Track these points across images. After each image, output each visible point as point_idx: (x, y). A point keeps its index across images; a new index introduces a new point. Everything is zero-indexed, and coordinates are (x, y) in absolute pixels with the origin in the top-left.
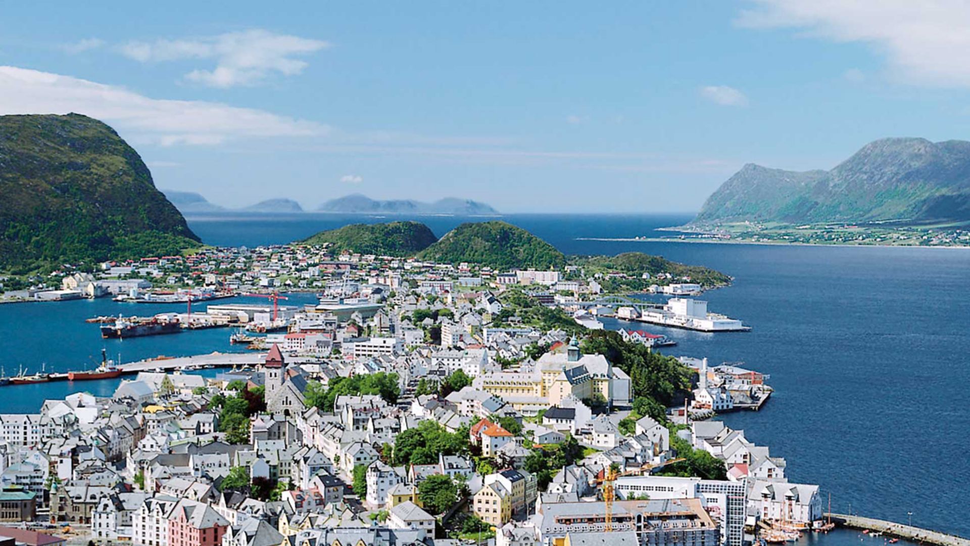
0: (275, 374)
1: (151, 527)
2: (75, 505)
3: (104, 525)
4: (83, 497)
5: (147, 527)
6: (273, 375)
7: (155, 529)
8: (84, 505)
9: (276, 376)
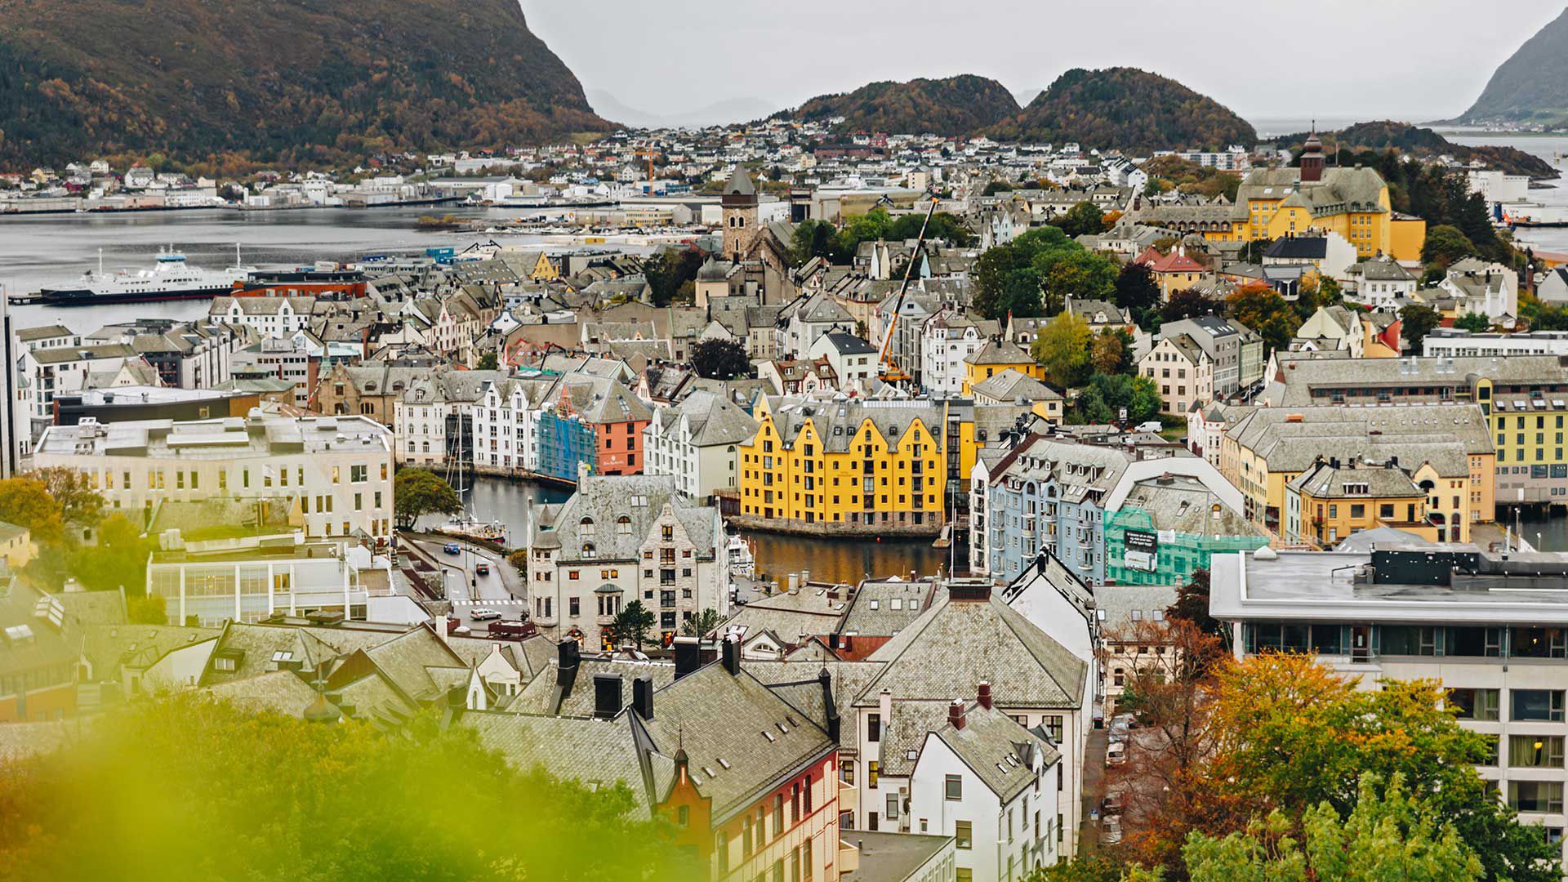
0: (741, 220)
1: (507, 431)
2: (364, 401)
3: (418, 430)
4: (379, 384)
5: (500, 431)
6: (737, 221)
7: (514, 433)
8: (381, 400)
9: (741, 224)
